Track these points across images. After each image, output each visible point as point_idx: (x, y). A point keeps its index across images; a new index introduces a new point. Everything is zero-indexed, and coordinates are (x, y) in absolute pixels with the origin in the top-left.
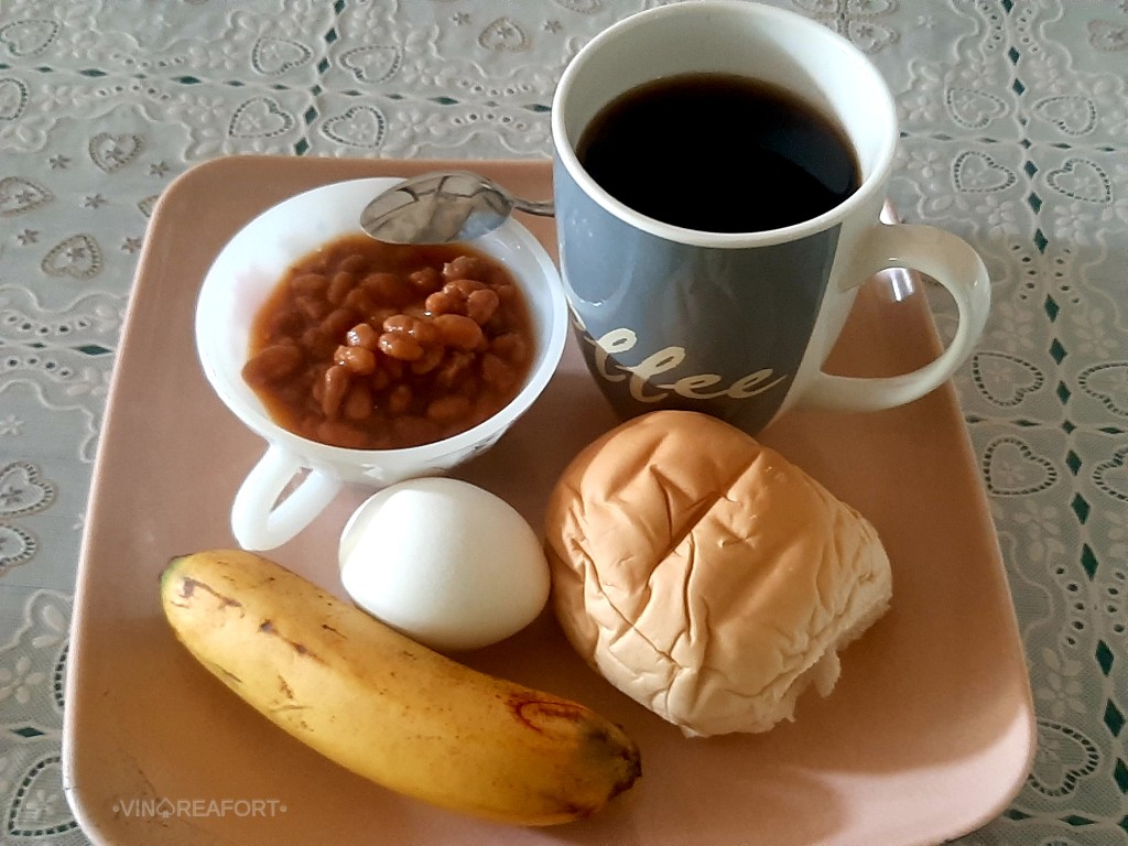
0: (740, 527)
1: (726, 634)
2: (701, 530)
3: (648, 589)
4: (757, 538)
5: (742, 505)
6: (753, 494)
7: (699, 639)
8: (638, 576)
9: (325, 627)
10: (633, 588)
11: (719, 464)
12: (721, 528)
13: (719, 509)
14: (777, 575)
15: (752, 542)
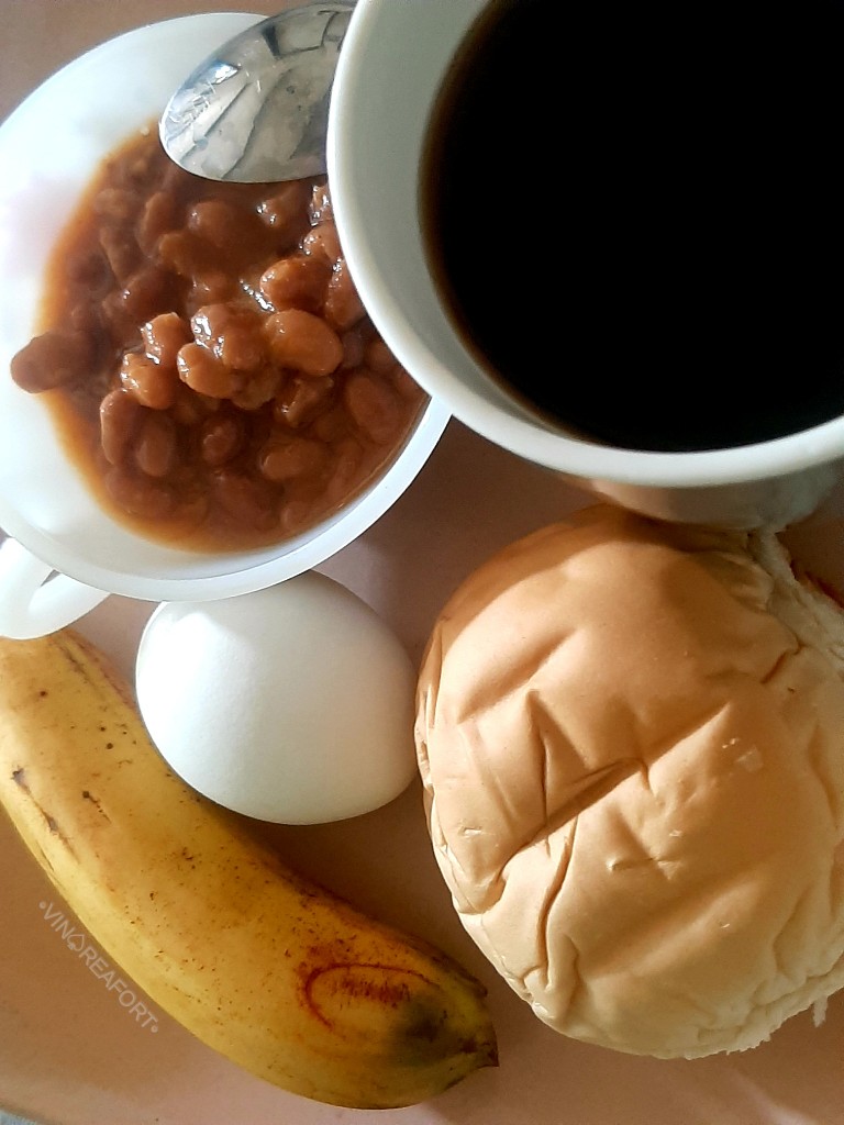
0: (655, 836)
1: (603, 990)
2: (591, 819)
3: (499, 883)
4: (678, 864)
5: (662, 805)
6: (686, 787)
7: (561, 985)
8: (487, 857)
9: (86, 795)
10: (479, 873)
11: (643, 714)
12: (622, 833)
13: (627, 792)
14: (698, 929)
15: (669, 868)
